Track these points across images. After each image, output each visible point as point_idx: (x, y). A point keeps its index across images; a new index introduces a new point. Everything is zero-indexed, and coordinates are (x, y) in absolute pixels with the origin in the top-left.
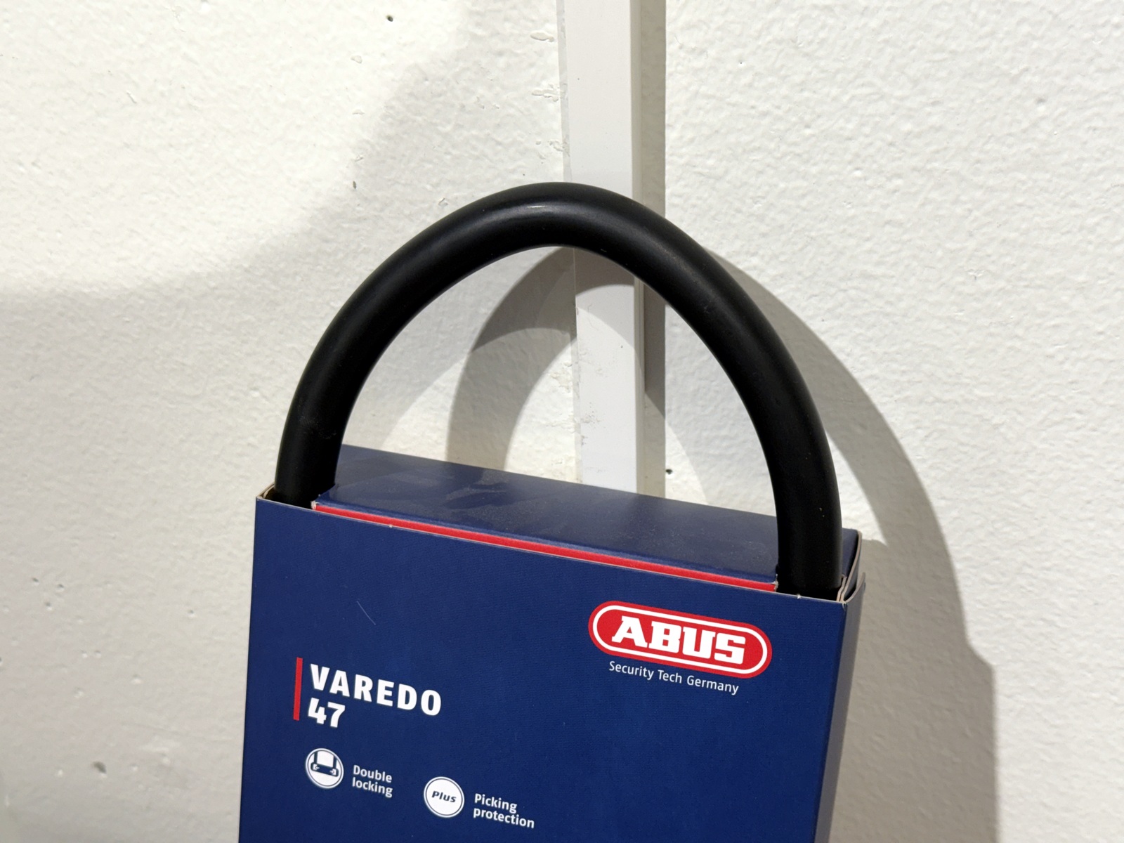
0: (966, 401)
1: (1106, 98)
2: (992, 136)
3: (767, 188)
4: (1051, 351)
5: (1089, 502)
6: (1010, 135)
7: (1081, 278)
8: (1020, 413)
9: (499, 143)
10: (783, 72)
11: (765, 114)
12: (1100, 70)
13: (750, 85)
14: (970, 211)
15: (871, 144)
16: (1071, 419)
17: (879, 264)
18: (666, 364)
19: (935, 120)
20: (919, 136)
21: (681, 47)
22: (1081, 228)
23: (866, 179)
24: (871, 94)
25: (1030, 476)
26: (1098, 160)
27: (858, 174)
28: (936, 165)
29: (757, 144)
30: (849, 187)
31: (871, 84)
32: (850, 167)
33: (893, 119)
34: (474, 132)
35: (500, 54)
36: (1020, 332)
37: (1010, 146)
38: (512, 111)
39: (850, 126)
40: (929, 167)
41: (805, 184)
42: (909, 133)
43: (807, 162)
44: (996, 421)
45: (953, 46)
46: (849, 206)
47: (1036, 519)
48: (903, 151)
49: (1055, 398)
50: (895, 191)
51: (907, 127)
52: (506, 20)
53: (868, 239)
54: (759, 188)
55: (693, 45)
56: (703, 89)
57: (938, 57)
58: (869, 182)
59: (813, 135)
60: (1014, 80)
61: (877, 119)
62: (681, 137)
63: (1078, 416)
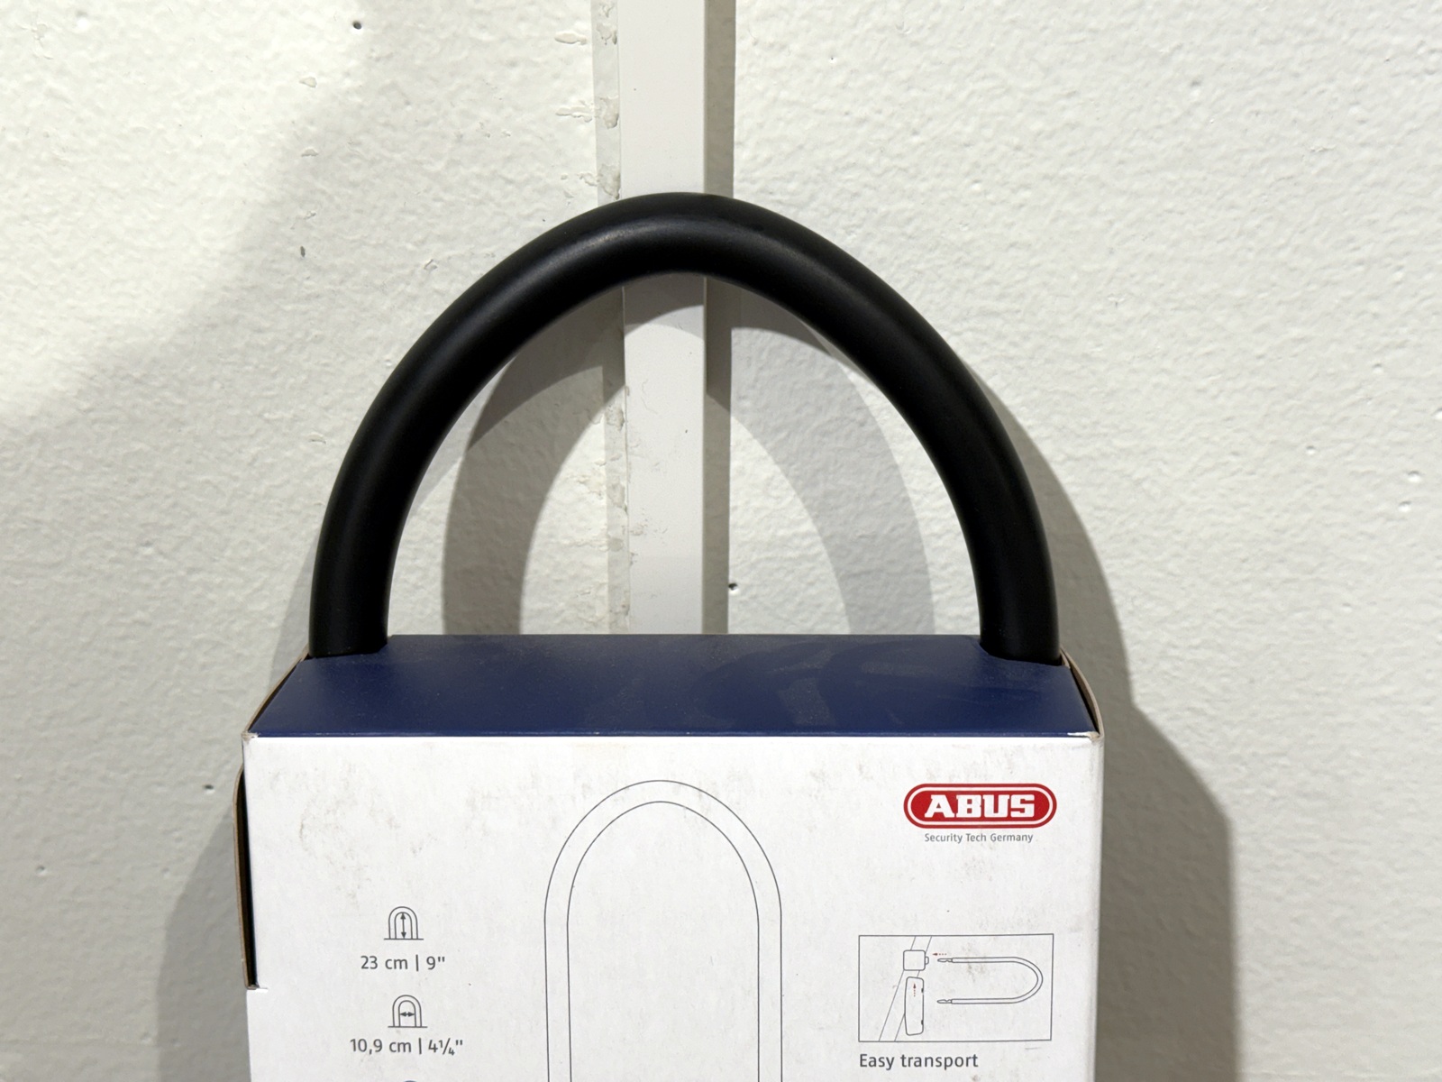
0: (1104, 456)
1: (1270, 76)
2: (1138, 130)
3: (863, 214)
4: (1203, 383)
5: (1244, 561)
6: (1159, 127)
7: (1240, 293)
8: (1165, 463)
9: (509, 182)
10: (885, 68)
11: (862, 121)
12: (1263, 42)
13: (844, 87)
14: (1111, 223)
15: (993, 150)
16: (1226, 464)
17: (1001, 297)
18: (732, 449)
19: (1070, 115)
20: (1050, 136)
21: (755, 44)
22: (1240, 234)
23: (986, 193)
24: (994, 88)
25: (1178, 538)
26: (1261, 150)
27: (977, 187)
28: (1070, 170)
29: (851, 160)
30: (966, 205)
31: (993, 76)
32: (967, 181)
33: (1020, 116)
34: (476, 169)
35: (513, 64)
36: (1167, 364)
37: (1159, 141)
38: (528, 138)
39: (969, 129)
40: (1062, 173)
41: (911, 205)
42: (1039, 134)
43: (914, 177)
44: (1137, 476)
46: (966, 228)
47: (1183, 589)
48: (1031, 156)
49: (1207, 440)
50: (1021, 206)
51: (1037, 125)
52: (522, 19)
53: (988, 268)
54: (854, 215)
55: (771, 39)
56: (784, 94)
57: (1074, 37)
58: (990, 197)
59: (923, 144)
60: (1165, 60)
61: (1001, 118)
62: (755, 158)
63: (1233, 459)
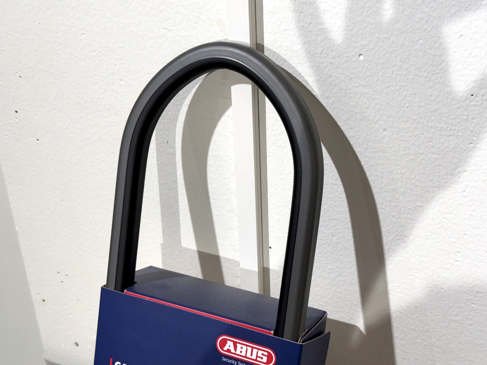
2: (370, 140)
4: (394, 214)
5: (410, 269)
6: (376, 140)
7: (402, 190)
12: (402, 121)
22: (401, 173)
26: (404, 151)
37: (376, 144)
45: (356, 111)
49: (397, 231)
60: (376, 123)
62: (271, 134)
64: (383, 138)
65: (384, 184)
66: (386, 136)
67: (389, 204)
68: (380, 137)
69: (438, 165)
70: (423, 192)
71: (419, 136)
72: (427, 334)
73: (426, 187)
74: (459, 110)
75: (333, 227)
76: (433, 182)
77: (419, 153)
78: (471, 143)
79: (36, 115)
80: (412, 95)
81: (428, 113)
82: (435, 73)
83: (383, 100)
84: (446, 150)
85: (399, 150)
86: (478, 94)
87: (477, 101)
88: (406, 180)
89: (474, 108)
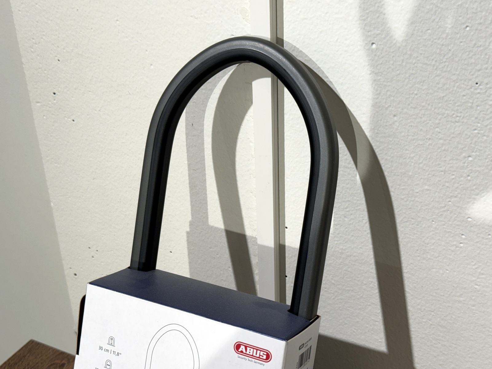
1: (414, 117)
4: (403, 197)
26: (413, 136)
60: (387, 109)
62: (289, 118)
64: (393, 123)
65: (393, 168)
66: (396, 121)
67: (398, 187)
68: (391, 123)
69: (444, 150)
70: (430, 176)
71: (428, 122)
72: (433, 313)
73: (433, 171)
74: (465, 98)
75: (346, 208)
76: (440, 166)
77: (427, 138)
78: (475, 130)
79: (72, 97)
80: (421, 82)
81: (435, 100)
82: (443, 62)
83: (394, 87)
84: (452, 136)
85: (408, 135)
86: (482, 82)
87: (481, 89)
88: (414, 164)
89: (478, 95)
